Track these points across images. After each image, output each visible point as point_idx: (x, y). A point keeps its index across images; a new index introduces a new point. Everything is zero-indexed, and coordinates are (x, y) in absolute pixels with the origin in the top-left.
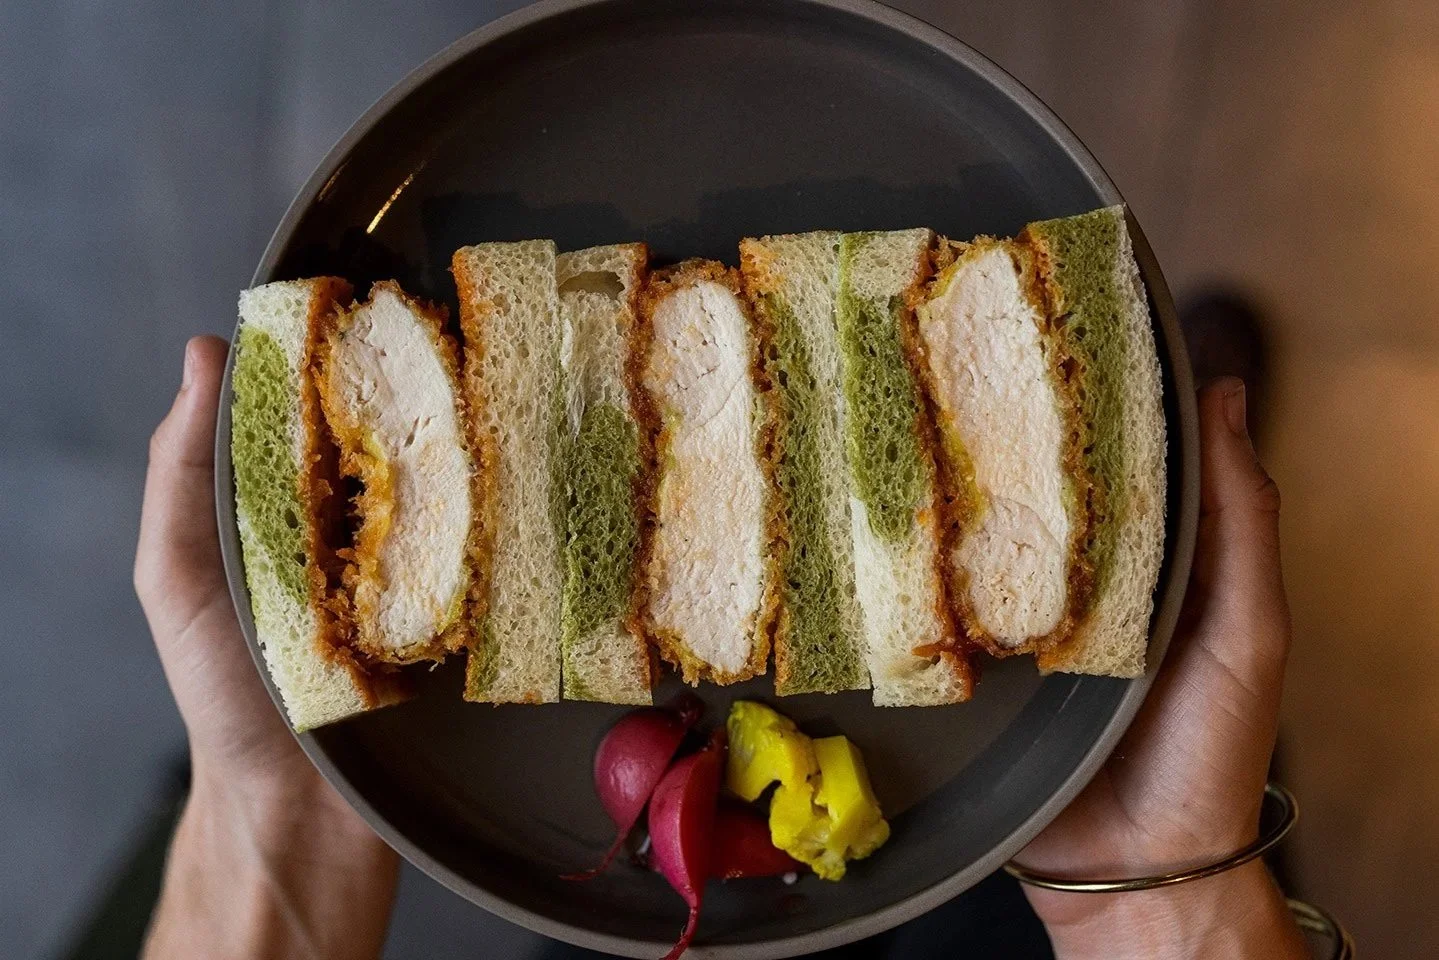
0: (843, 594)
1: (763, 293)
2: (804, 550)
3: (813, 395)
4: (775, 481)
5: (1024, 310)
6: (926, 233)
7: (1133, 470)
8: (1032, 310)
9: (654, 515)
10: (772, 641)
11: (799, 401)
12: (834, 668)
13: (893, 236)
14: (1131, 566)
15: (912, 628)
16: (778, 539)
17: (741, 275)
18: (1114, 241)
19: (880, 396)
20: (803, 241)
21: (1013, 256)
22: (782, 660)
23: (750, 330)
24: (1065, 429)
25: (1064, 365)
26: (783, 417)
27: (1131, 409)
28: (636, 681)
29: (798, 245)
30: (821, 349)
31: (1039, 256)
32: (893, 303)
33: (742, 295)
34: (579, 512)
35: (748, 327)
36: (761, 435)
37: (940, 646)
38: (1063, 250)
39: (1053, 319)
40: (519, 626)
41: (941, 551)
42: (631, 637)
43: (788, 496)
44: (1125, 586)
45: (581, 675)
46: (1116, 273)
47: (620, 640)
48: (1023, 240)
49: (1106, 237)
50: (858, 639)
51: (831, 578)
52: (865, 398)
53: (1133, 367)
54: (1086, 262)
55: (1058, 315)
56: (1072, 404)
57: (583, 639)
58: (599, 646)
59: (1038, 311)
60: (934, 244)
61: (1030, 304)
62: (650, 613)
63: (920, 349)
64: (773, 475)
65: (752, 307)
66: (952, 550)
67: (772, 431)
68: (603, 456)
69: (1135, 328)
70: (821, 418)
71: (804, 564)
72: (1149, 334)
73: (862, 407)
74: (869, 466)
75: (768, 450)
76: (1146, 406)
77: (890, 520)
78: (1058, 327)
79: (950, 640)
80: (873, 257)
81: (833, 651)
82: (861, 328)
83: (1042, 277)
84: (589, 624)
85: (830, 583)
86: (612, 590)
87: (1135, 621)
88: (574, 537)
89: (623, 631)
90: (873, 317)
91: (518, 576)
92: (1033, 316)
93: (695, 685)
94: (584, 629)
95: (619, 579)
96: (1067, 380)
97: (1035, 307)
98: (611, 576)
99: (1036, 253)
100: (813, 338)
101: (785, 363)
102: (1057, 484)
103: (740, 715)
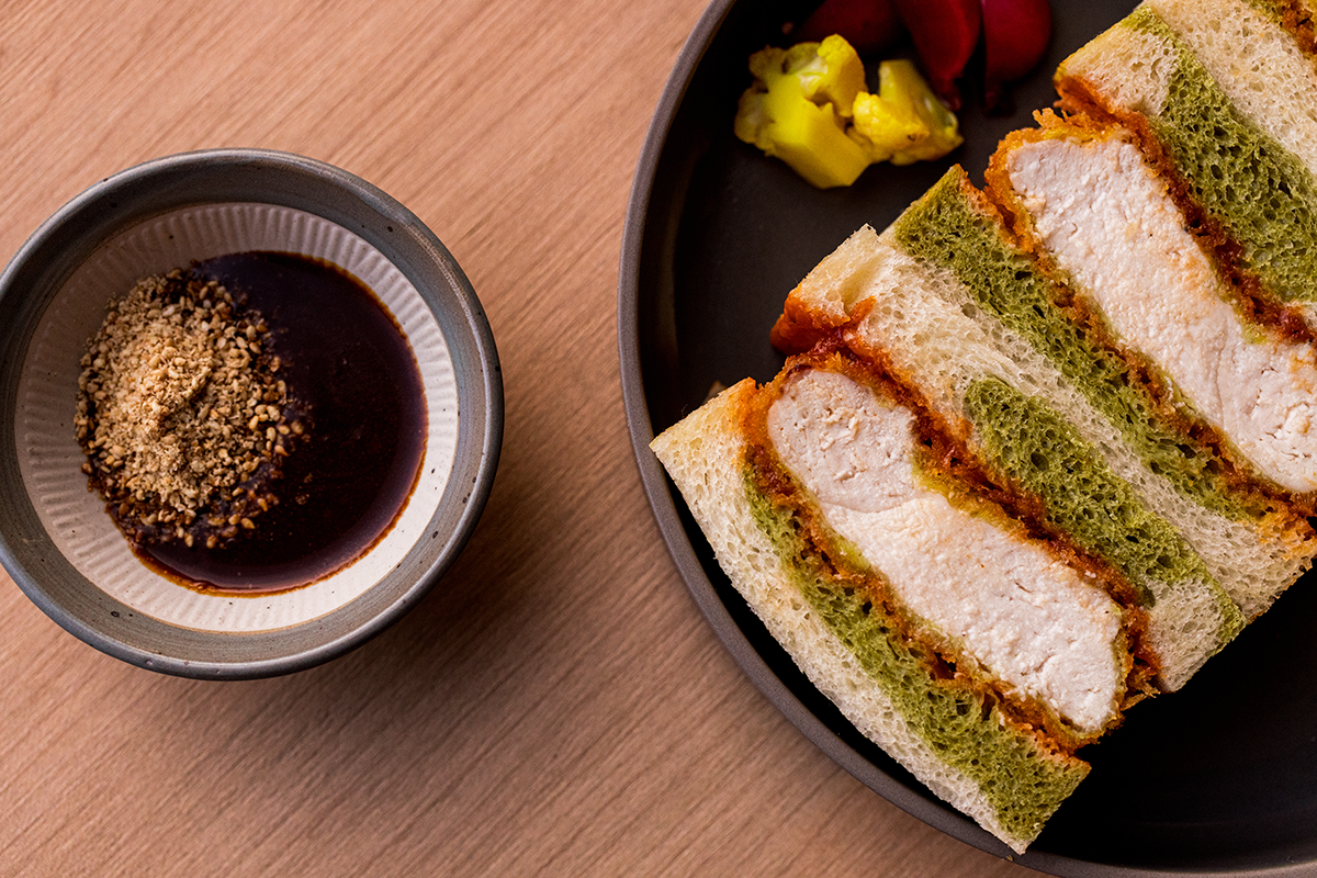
0: (973, 302)
1: (1268, 514)
2: (1041, 314)
3: (1149, 457)
4: (1117, 353)
5: (1029, 688)
6: (1173, 685)
7: (812, 622)
8: (1023, 693)
9: (1199, 235)
10: (1001, 209)
11: (1156, 442)
12: (925, 231)
13: (1199, 658)
14: (743, 534)
15: (892, 319)
16: (1071, 304)
17: (1302, 515)
18: (1000, 816)
19: (1092, 505)
20: (1272, 591)
21: (1079, 729)
22: (979, 199)
23: (1252, 472)
24: (903, 610)
25: (953, 667)
26: (1157, 415)
27: (859, 674)
28: (1093, 75)
29: (1273, 583)
30: (1175, 505)
31: (1057, 748)
32: (1149, 598)
33: (1286, 497)
34: (1271, 182)
35: (1257, 472)
36: (1162, 386)
37: (853, 326)
38: (1039, 771)
39: (998, 701)
40: (1241, 36)
41: (924, 409)
42: (1129, 108)
43: (1095, 350)
44: (733, 510)
45: (1149, 36)
46: (974, 786)
47: (1139, 97)
48: (1083, 752)
49: (1010, 814)
50: (927, 272)
51: (995, 307)
52: (1104, 492)
53: (888, 715)
54: (1011, 776)
55: (996, 708)
56: (917, 637)
57: (1173, 71)
58: (1154, 74)
59: (1016, 697)
60: (1155, 681)
61: (1029, 698)
62: (1131, 142)
63: (1094, 576)
64: (1123, 358)
65: (1267, 494)
66: (914, 418)
67: (1156, 397)
68: (1290, 250)
69: (915, 751)
70: (1123, 444)
71: (1031, 301)
72: (899, 758)
73: (1100, 482)
74: (1050, 434)
75: (1144, 377)
76: (846, 689)
77: (991, 399)
78: (987, 696)
79: (849, 337)
80: (1202, 627)
81: (939, 243)
82: (1159, 552)
83: (1040, 731)
84: (1180, 86)
85: (992, 303)
86: (1184, 134)
87: (699, 488)
88: (1256, 155)
89: (1141, 108)
90: (1158, 571)
91: (1279, 78)
92: (1016, 690)
93: (1036, 113)
94: (1181, 81)
95: (1185, 151)
96: (938, 655)
97: (1023, 699)
98: (1195, 148)
99: (1062, 749)
100: (1190, 510)
101: (1195, 465)
102: (867, 554)
103: (950, 132)
